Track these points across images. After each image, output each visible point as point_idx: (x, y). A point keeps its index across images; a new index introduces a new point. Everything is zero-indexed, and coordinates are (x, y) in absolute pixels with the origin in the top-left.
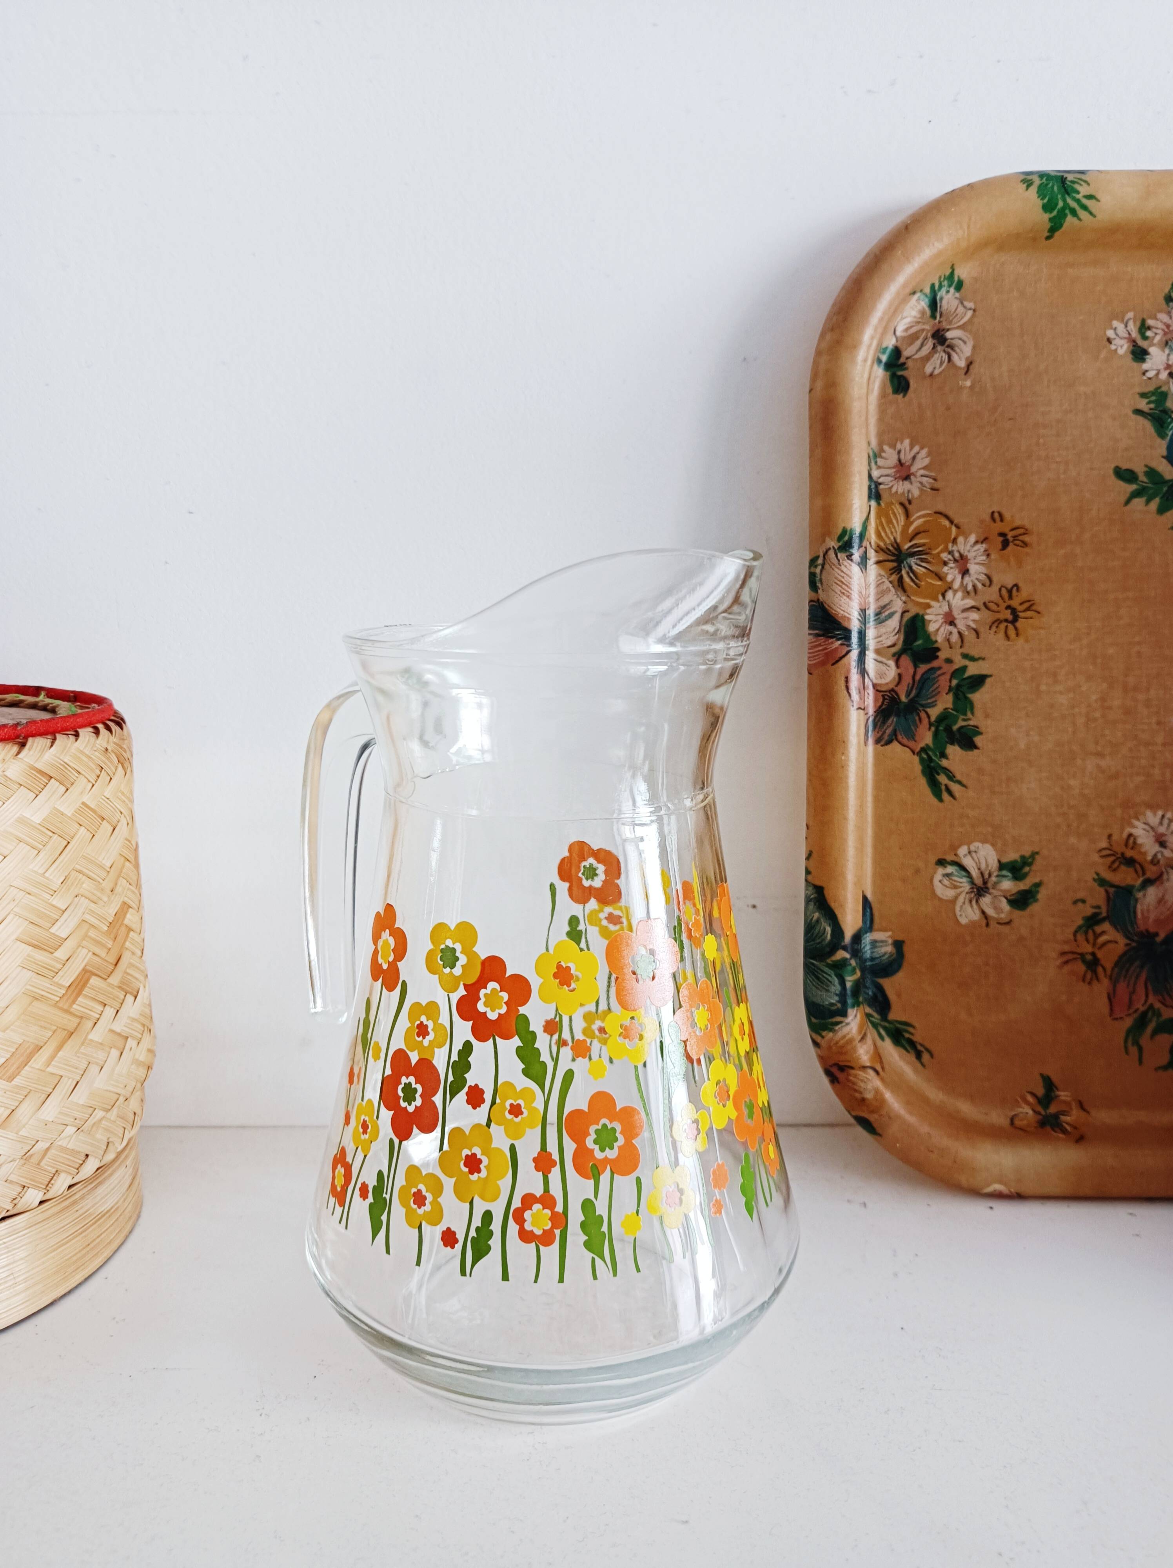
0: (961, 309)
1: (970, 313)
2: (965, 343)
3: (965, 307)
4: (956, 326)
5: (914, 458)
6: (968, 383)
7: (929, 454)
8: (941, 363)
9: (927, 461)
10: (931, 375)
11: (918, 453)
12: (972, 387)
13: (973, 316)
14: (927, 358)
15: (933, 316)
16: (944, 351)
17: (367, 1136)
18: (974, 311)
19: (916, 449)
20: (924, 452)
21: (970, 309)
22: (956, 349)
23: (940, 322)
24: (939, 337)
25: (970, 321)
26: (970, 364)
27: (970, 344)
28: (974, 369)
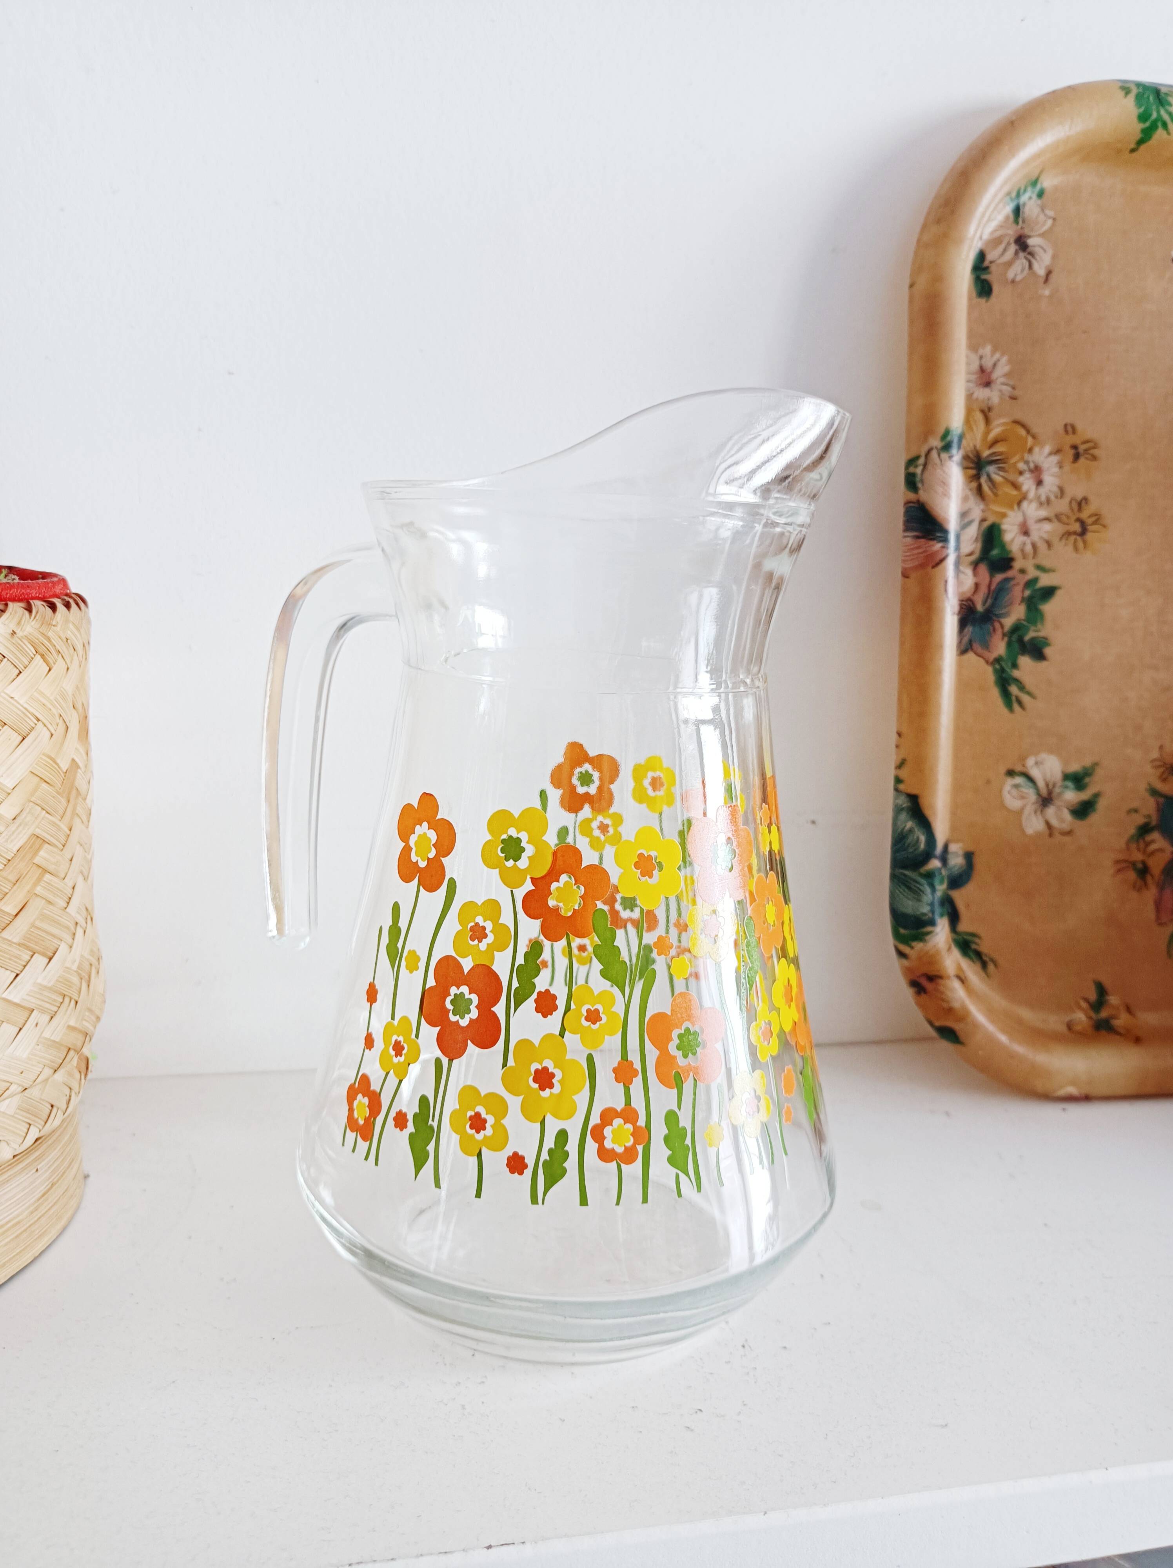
0: (1042, 218)
1: (1049, 222)
2: (1045, 251)
3: (1045, 215)
4: (1037, 233)
5: (995, 365)
6: (1047, 292)
7: (1010, 362)
8: (1022, 271)
9: (1007, 369)
10: (1013, 281)
11: (999, 360)
12: (1051, 297)
13: (1053, 225)
14: (1009, 264)
15: (1016, 221)
16: (1025, 258)
17: (402, 1059)
18: (1054, 219)
19: (997, 355)
20: (1004, 359)
21: (1050, 218)
22: (1037, 257)
23: (1022, 228)
24: (1021, 243)
25: (1051, 228)
26: (1049, 273)
27: (1050, 252)
28: (1053, 277)
